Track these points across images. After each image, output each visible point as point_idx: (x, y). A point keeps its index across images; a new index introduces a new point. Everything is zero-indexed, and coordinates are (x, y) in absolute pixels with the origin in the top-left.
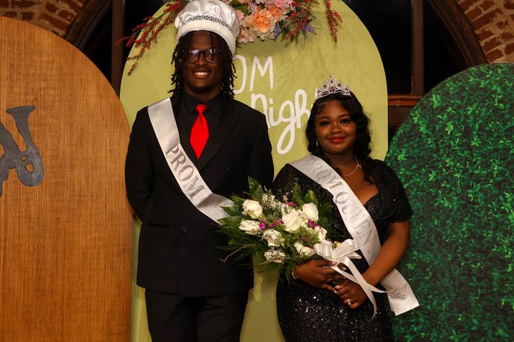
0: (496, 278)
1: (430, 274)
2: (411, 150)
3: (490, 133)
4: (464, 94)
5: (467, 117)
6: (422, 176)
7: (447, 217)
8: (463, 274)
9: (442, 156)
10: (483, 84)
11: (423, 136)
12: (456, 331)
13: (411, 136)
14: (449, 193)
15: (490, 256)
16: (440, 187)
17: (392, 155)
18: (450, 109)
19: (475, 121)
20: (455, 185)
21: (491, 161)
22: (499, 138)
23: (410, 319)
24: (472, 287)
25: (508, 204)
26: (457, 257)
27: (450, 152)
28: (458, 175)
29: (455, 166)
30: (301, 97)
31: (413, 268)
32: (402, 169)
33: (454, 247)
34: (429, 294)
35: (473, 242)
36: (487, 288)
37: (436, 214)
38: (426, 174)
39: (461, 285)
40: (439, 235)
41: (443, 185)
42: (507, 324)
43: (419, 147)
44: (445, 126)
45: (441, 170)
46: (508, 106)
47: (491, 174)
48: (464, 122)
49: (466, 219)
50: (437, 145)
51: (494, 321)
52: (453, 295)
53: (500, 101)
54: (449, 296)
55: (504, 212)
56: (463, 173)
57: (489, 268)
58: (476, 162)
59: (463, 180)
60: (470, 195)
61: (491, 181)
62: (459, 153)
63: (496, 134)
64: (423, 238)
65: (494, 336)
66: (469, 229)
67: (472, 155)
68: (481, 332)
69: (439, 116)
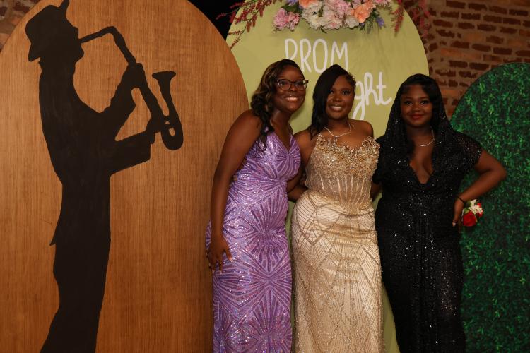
0: (522, 222)
2: (465, 126)
3: (517, 115)
4: (500, 84)
5: (502, 102)
8: (503, 220)
9: (486, 131)
10: (512, 78)
11: (474, 115)
12: (498, 262)
13: (466, 115)
15: (519, 205)
18: (491, 95)
19: (508, 105)
20: (495, 153)
21: (518, 135)
22: (523, 118)
23: (468, 256)
24: (507, 229)
26: (498, 207)
27: (492, 129)
28: (497, 146)
29: (495, 139)
30: (368, 78)
33: (495, 200)
34: (481, 236)
35: (508, 195)
36: (518, 229)
39: (501, 228)
43: (471, 123)
44: (488, 108)
45: (486, 141)
47: (518, 145)
48: (501, 106)
50: (483, 122)
51: (521, 253)
52: (496, 236)
53: (523, 91)
54: (494, 238)
56: (501, 144)
57: (518, 215)
58: (508, 137)
59: (500, 149)
60: (505, 161)
61: (518, 151)
62: (498, 129)
63: (521, 116)
65: (522, 264)
68: (514, 261)
69: (485, 101)
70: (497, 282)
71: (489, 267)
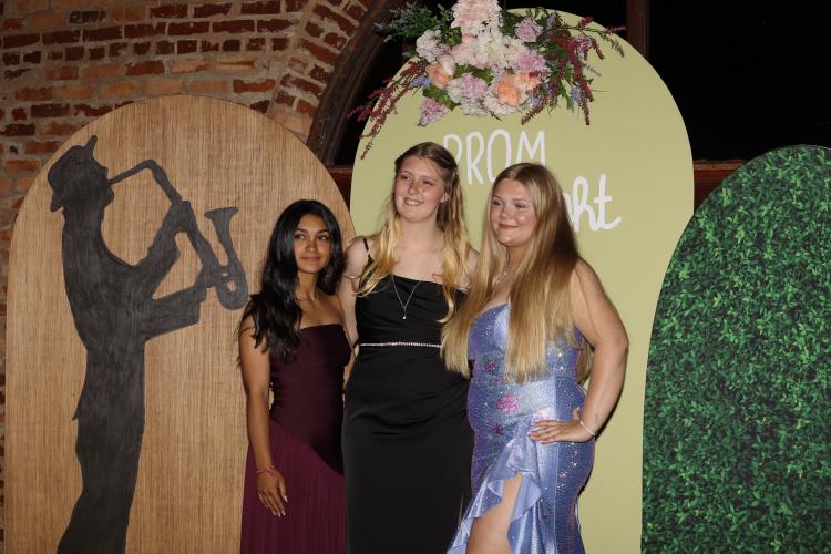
0: (783, 438)
1: (710, 432)
2: (694, 264)
3: (785, 242)
4: (759, 188)
5: (760, 219)
6: (706, 301)
7: (733, 356)
8: (747, 433)
9: (727, 273)
10: (780, 175)
11: (710, 245)
12: (735, 508)
13: (695, 246)
14: (736, 323)
15: (778, 407)
16: (725, 316)
17: (673, 271)
18: (741, 209)
19: (769, 226)
20: (743, 312)
21: (786, 280)
22: (795, 249)
23: (684, 492)
24: (754, 449)
25: (802, 340)
26: (740, 410)
27: (739, 268)
28: (746, 299)
29: (744, 287)
30: (580, 187)
31: (690, 424)
32: (684, 291)
33: (738, 396)
34: (706, 459)
35: (760, 389)
36: (773, 451)
37: (720, 351)
38: (711, 298)
39: (744, 447)
40: (722, 381)
41: (729, 313)
42: (792, 498)
43: (703, 260)
44: (736, 231)
45: (728, 292)
46: (808, 205)
47: (784, 298)
48: (757, 227)
49: (754, 359)
50: (725, 258)
51: (777, 495)
52: (734, 460)
53: (799, 198)
55: (796, 350)
56: (753, 297)
57: (775, 425)
58: (767, 282)
59: (753, 305)
60: (760, 327)
61: (784, 307)
62: (749, 269)
63: (792, 244)
64: (704, 384)
65: (776, 514)
66: (756, 373)
67: (764, 272)
68: (763, 509)
69: (729, 218)
70: (729, 541)
71: (718, 514)
